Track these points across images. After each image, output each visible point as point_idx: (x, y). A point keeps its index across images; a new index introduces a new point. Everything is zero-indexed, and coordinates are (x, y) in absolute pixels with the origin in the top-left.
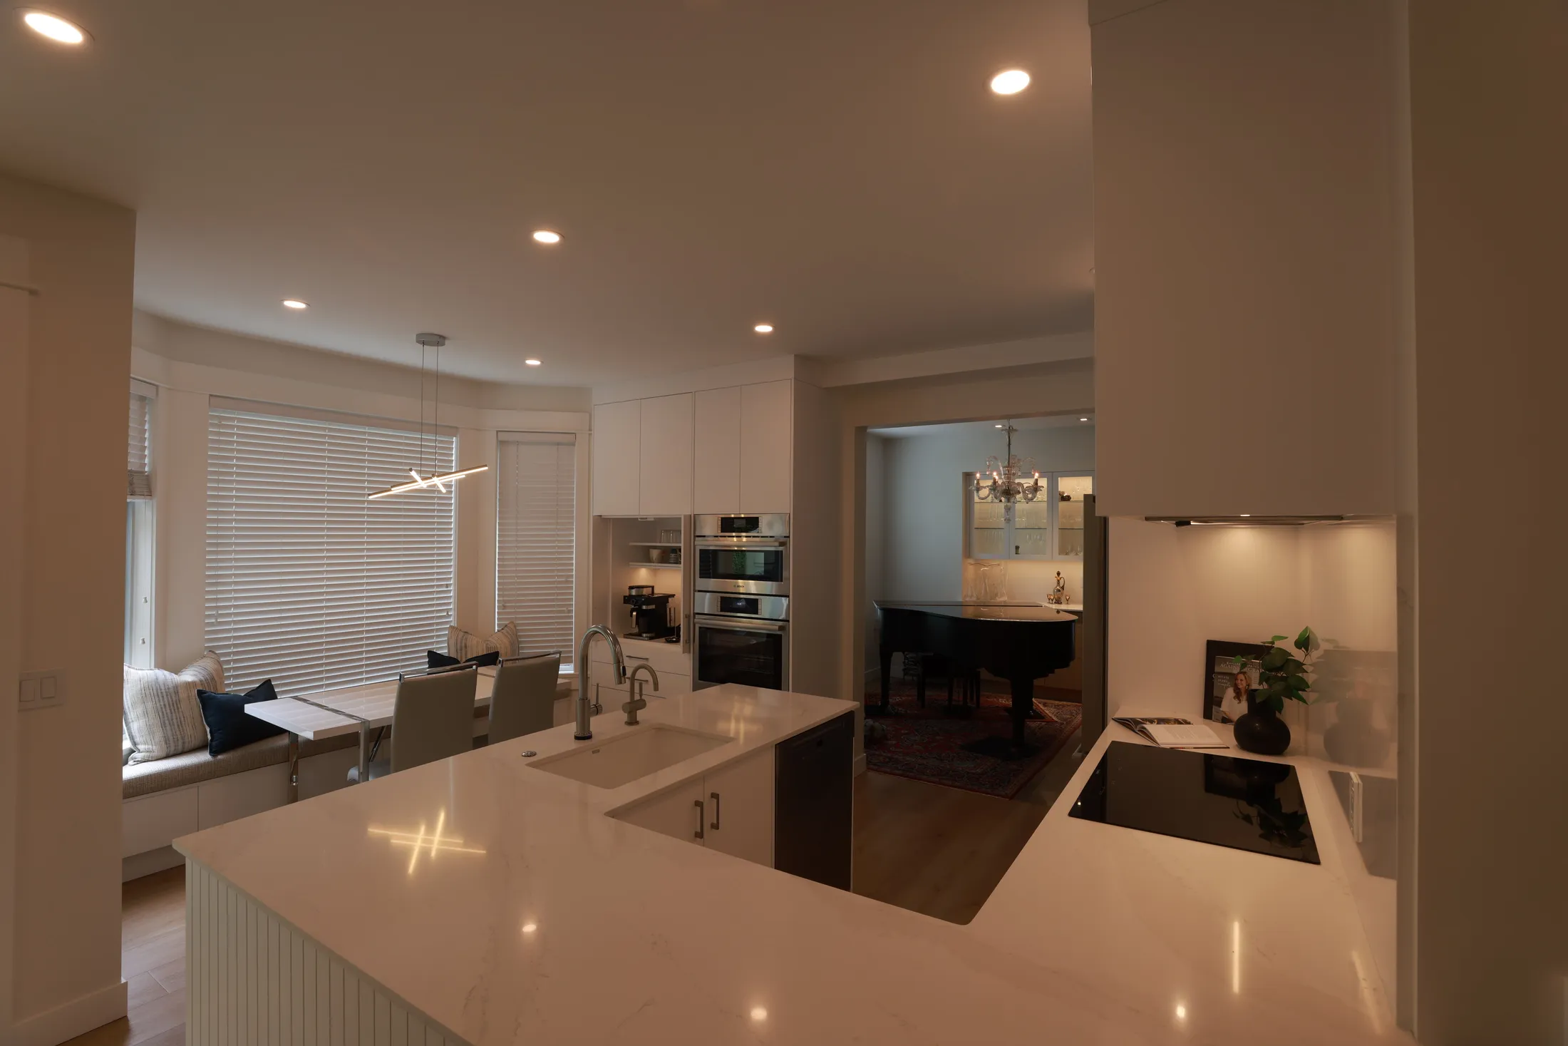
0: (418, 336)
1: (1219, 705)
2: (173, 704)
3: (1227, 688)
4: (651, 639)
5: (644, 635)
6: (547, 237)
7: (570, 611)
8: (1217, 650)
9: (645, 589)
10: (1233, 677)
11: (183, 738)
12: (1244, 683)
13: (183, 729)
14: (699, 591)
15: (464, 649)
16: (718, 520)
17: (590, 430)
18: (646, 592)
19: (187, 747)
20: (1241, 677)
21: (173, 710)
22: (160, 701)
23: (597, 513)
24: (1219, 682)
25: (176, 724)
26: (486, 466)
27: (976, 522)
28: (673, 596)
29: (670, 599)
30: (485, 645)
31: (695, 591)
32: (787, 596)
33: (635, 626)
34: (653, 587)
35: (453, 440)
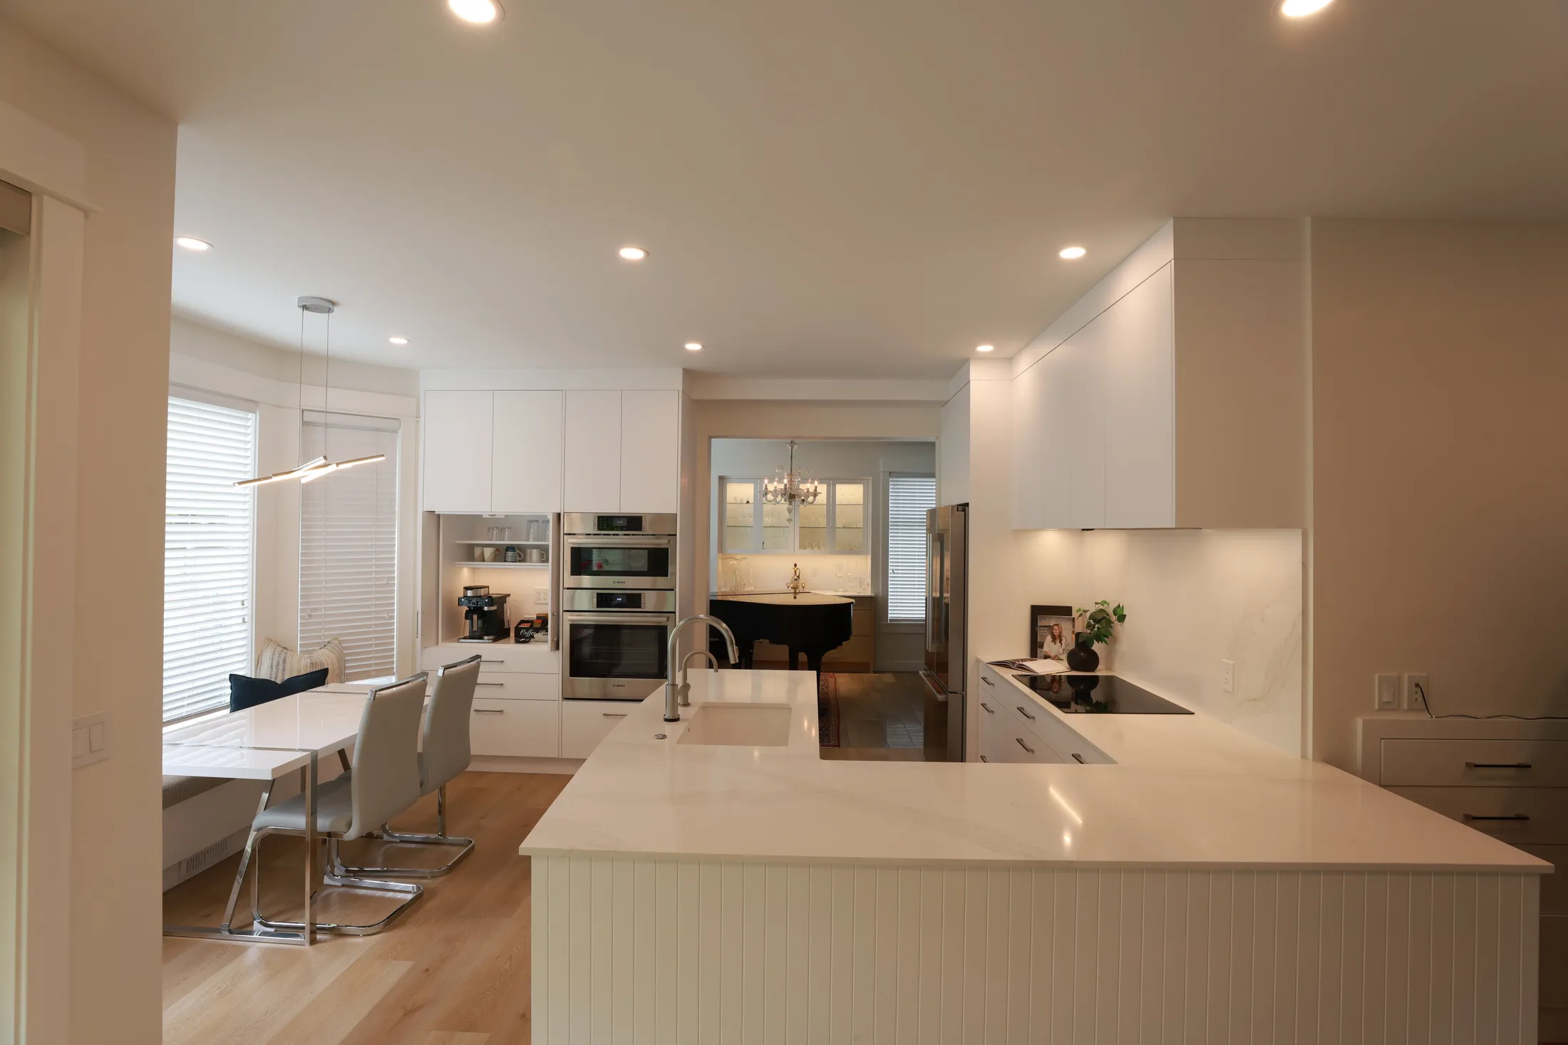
0: (300, 299)
1: (1042, 647)
3: (1047, 636)
4: (495, 641)
5: (486, 638)
6: (631, 254)
7: (392, 617)
8: (1038, 612)
9: (482, 590)
10: (1051, 628)
12: (1058, 631)
14: (568, 589)
16: (595, 519)
17: (417, 416)
18: (482, 592)
20: (1056, 627)
24: (1040, 632)
26: (383, 456)
27: (728, 521)
28: (509, 595)
29: (507, 598)
31: (564, 588)
32: (673, 590)
33: (475, 629)
34: (488, 587)
35: (249, 417)
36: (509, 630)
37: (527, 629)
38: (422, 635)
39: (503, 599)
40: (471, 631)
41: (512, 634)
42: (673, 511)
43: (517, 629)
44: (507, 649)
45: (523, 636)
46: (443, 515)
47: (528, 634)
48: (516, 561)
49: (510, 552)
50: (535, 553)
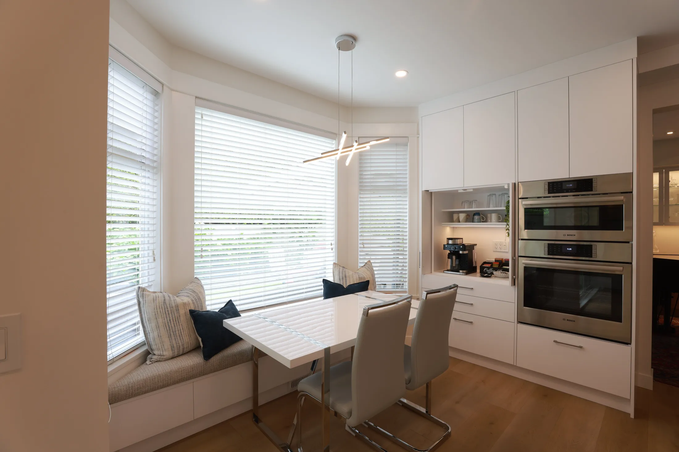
2: (175, 319)
4: (467, 274)
5: (461, 271)
9: (458, 240)
11: (183, 345)
13: (183, 338)
14: (522, 239)
15: (344, 278)
16: (545, 184)
17: (418, 134)
18: (459, 242)
19: (185, 350)
21: (175, 324)
22: (167, 318)
23: (425, 189)
25: (178, 335)
29: (475, 247)
30: (357, 276)
31: (519, 239)
32: (628, 242)
33: (454, 265)
34: (462, 239)
35: (333, 143)
36: (476, 267)
37: (489, 268)
38: (423, 267)
39: (471, 247)
40: (452, 266)
41: (478, 271)
42: (630, 171)
43: (482, 268)
44: (475, 280)
45: (486, 273)
46: (435, 192)
47: (489, 271)
48: (481, 222)
49: (476, 216)
50: (494, 216)
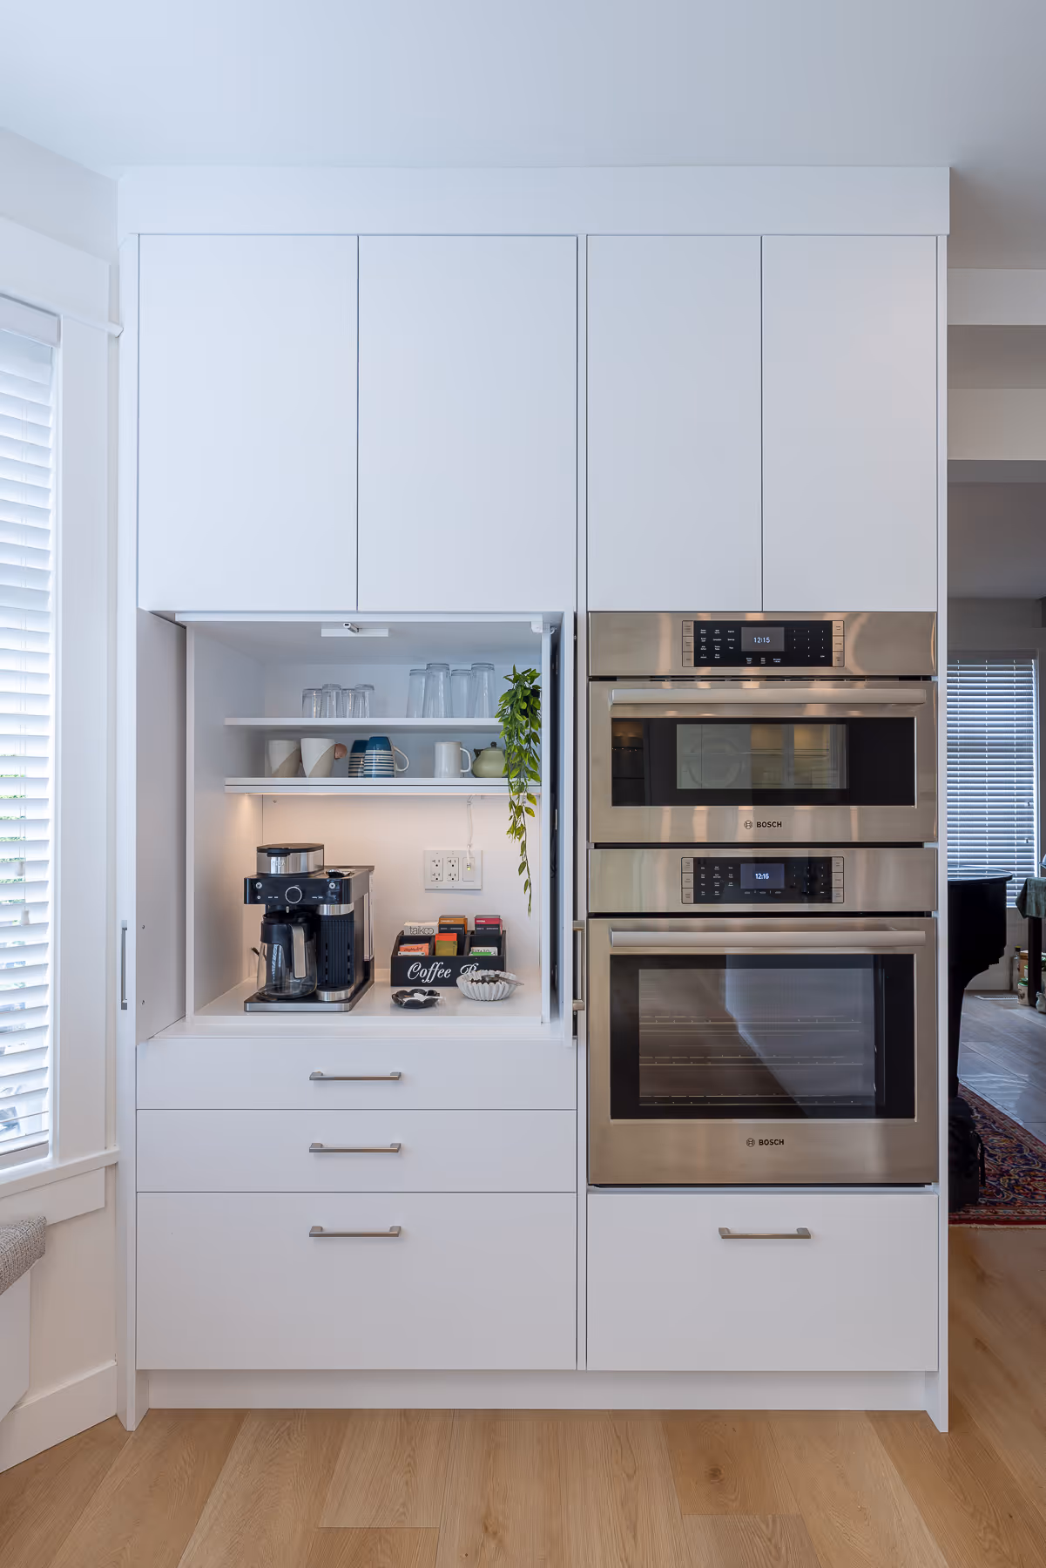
5: (328, 995)
16: (685, 629)
18: (307, 863)
23: (154, 603)
31: (589, 846)
32: (925, 845)
33: (299, 971)
34: (322, 847)
36: (371, 964)
38: (141, 1002)
43: (395, 961)
46: (196, 623)
48: (393, 776)
49: (374, 752)
50: (445, 754)
